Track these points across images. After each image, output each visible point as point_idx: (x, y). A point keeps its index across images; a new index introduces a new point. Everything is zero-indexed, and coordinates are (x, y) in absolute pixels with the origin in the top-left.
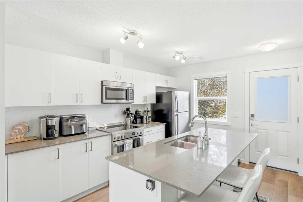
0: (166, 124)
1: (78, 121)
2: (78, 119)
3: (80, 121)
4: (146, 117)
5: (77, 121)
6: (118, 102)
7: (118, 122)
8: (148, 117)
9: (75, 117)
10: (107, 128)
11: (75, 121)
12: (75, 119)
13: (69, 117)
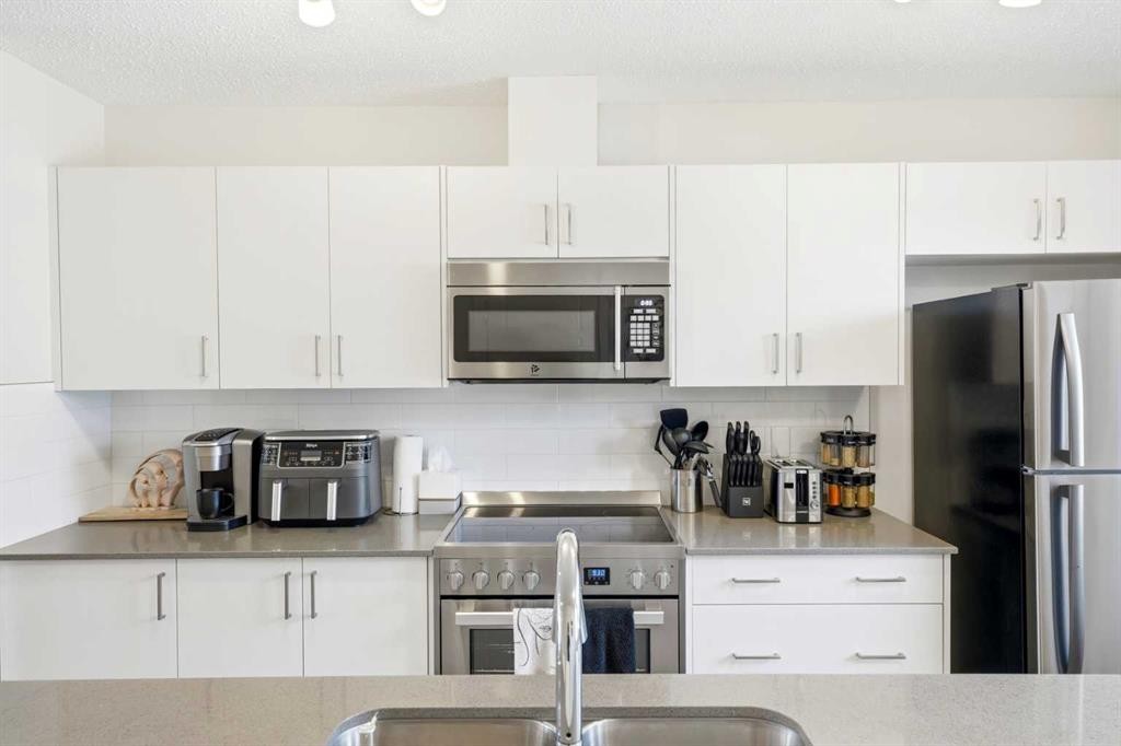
0: (955, 550)
1: (319, 464)
2: (320, 452)
3: (329, 464)
4: (792, 479)
5: (310, 464)
6: (541, 374)
7: (624, 486)
8: (814, 477)
9: (308, 445)
10: (525, 515)
11: (302, 464)
12: (303, 453)
13: (282, 441)
